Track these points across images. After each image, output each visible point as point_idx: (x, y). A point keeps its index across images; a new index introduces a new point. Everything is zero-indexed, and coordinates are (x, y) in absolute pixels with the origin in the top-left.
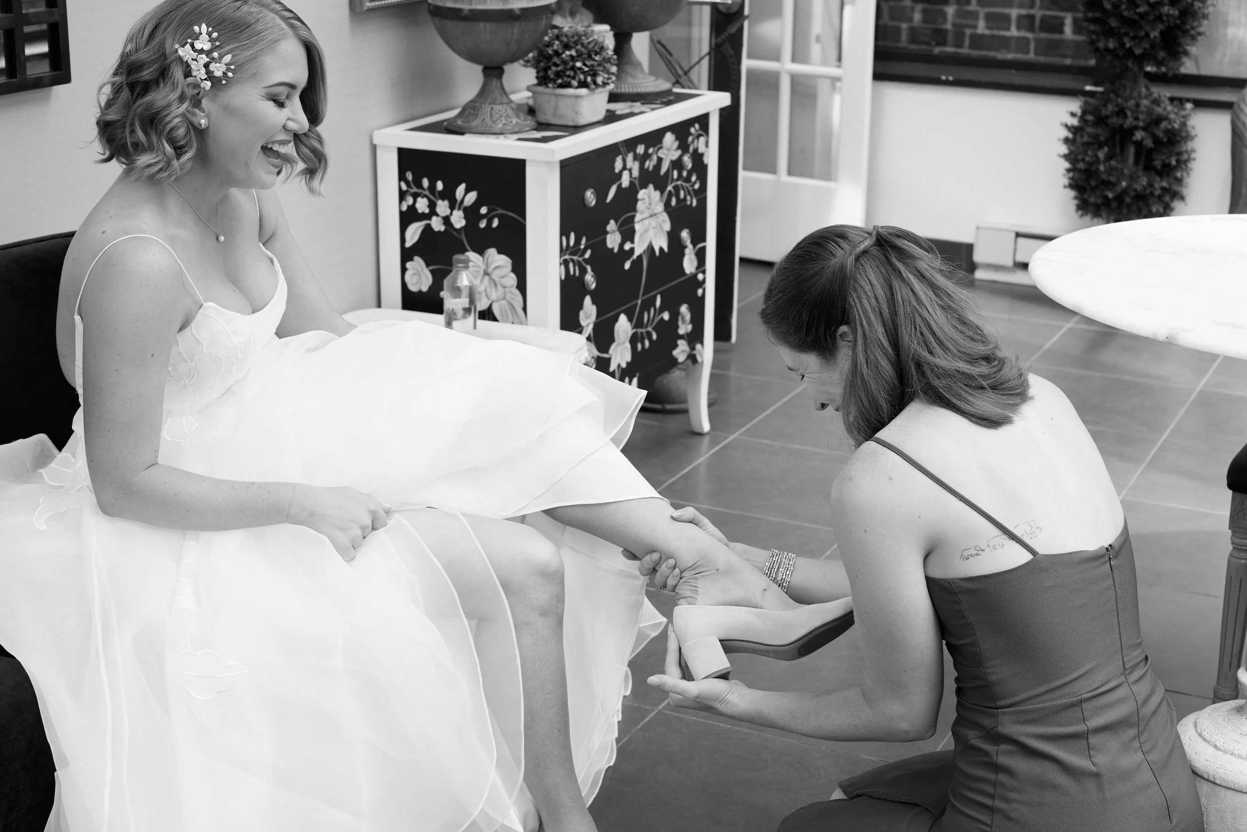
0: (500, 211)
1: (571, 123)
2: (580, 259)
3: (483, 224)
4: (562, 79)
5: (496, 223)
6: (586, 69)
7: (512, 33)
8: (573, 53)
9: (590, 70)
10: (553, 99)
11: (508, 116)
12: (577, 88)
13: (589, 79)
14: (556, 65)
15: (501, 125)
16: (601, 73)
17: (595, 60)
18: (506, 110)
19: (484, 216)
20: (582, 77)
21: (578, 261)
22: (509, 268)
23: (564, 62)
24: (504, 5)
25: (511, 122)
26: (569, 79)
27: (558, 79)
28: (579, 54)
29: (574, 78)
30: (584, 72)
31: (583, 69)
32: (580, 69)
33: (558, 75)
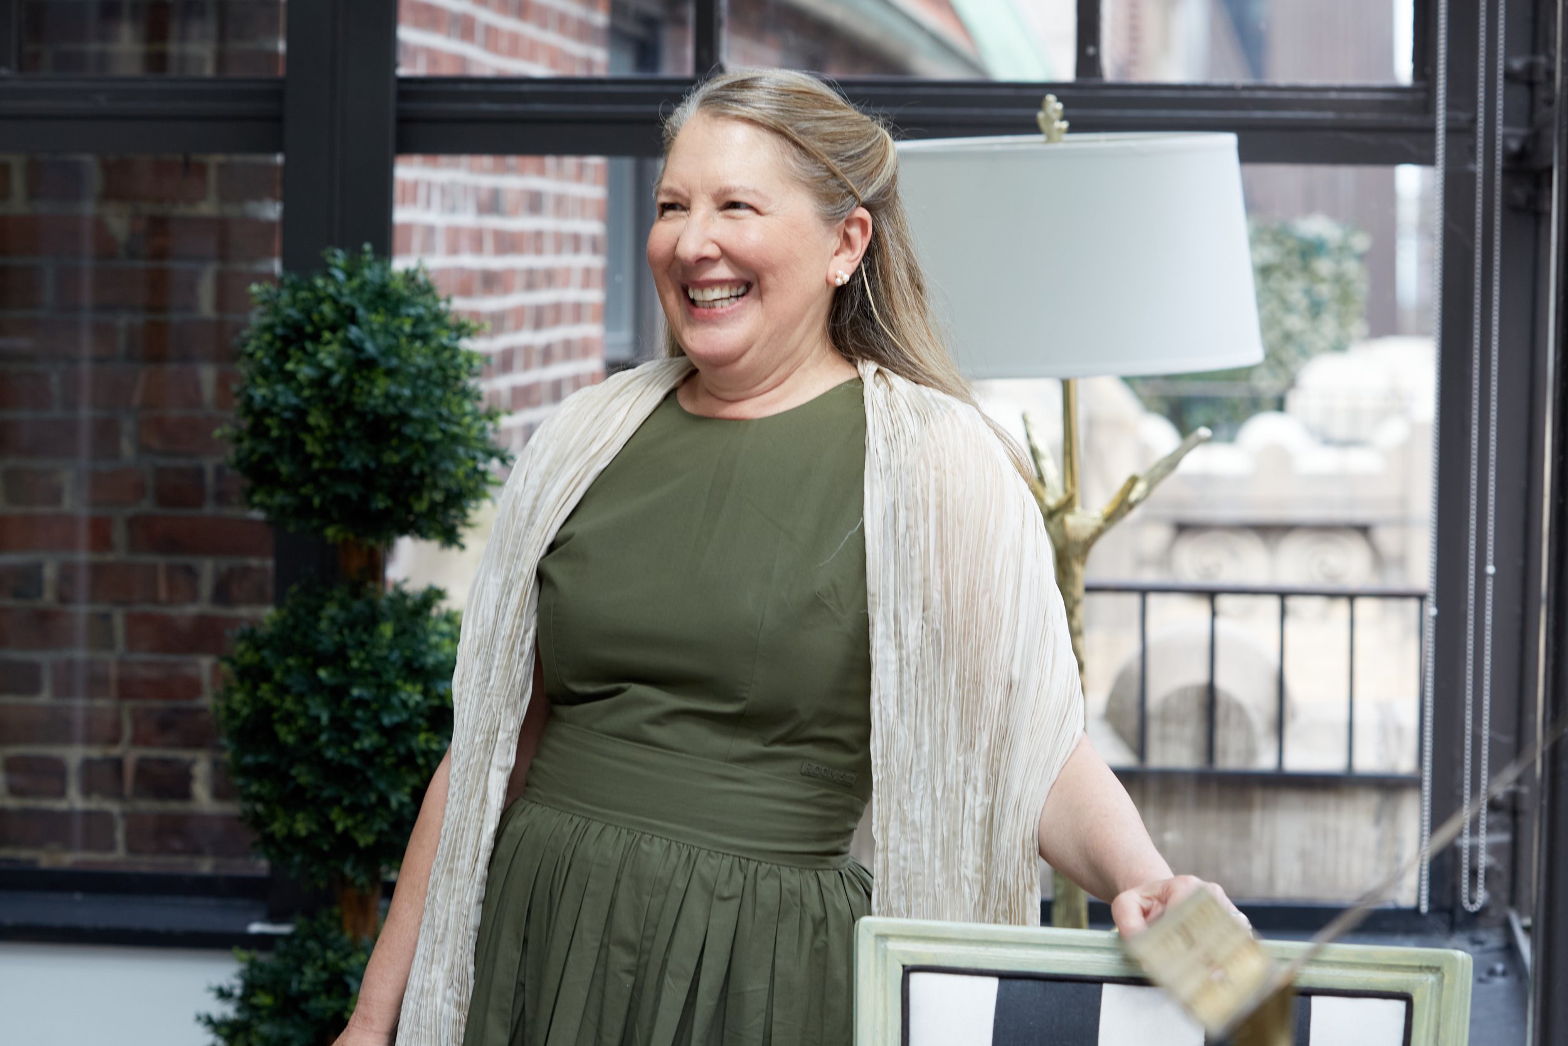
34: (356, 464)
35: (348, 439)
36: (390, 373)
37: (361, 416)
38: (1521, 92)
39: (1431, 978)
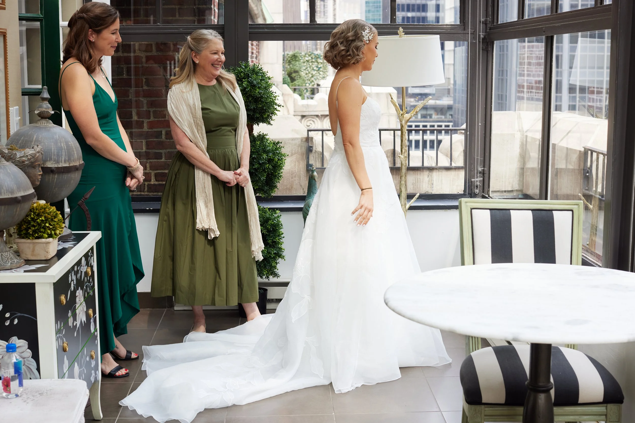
0: (19, 314)
1: (44, 258)
2: (62, 335)
3: (7, 323)
4: (38, 234)
5: (16, 321)
6: (51, 227)
7: (16, 211)
8: (43, 218)
9: (54, 227)
10: (31, 246)
11: (11, 259)
12: (46, 238)
13: (53, 232)
14: (34, 226)
15: (9, 264)
16: (58, 228)
17: (55, 221)
18: (10, 255)
19: (8, 318)
20: (49, 232)
21: (61, 336)
22: (27, 346)
23: (39, 224)
24: (12, 195)
25: (14, 262)
26: (42, 234)
27: (35, 234)
28: (46, 219)
29: (44, 233)
30: (50, 229)
31: (49, 227)
32: (48, 227)
33: (35, 232)
34: (252, 108)
35: (250, 102)
36: (259, 88)
37: (253, 97)
38: (484, 25)
39: (576, 206)
